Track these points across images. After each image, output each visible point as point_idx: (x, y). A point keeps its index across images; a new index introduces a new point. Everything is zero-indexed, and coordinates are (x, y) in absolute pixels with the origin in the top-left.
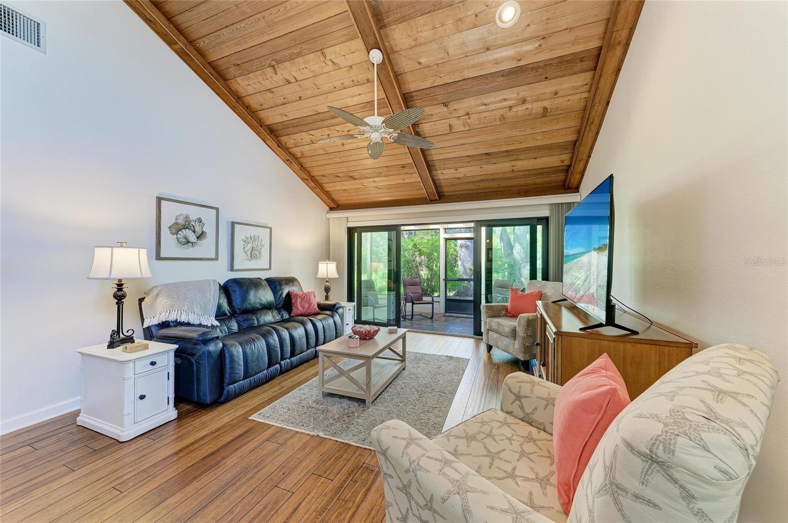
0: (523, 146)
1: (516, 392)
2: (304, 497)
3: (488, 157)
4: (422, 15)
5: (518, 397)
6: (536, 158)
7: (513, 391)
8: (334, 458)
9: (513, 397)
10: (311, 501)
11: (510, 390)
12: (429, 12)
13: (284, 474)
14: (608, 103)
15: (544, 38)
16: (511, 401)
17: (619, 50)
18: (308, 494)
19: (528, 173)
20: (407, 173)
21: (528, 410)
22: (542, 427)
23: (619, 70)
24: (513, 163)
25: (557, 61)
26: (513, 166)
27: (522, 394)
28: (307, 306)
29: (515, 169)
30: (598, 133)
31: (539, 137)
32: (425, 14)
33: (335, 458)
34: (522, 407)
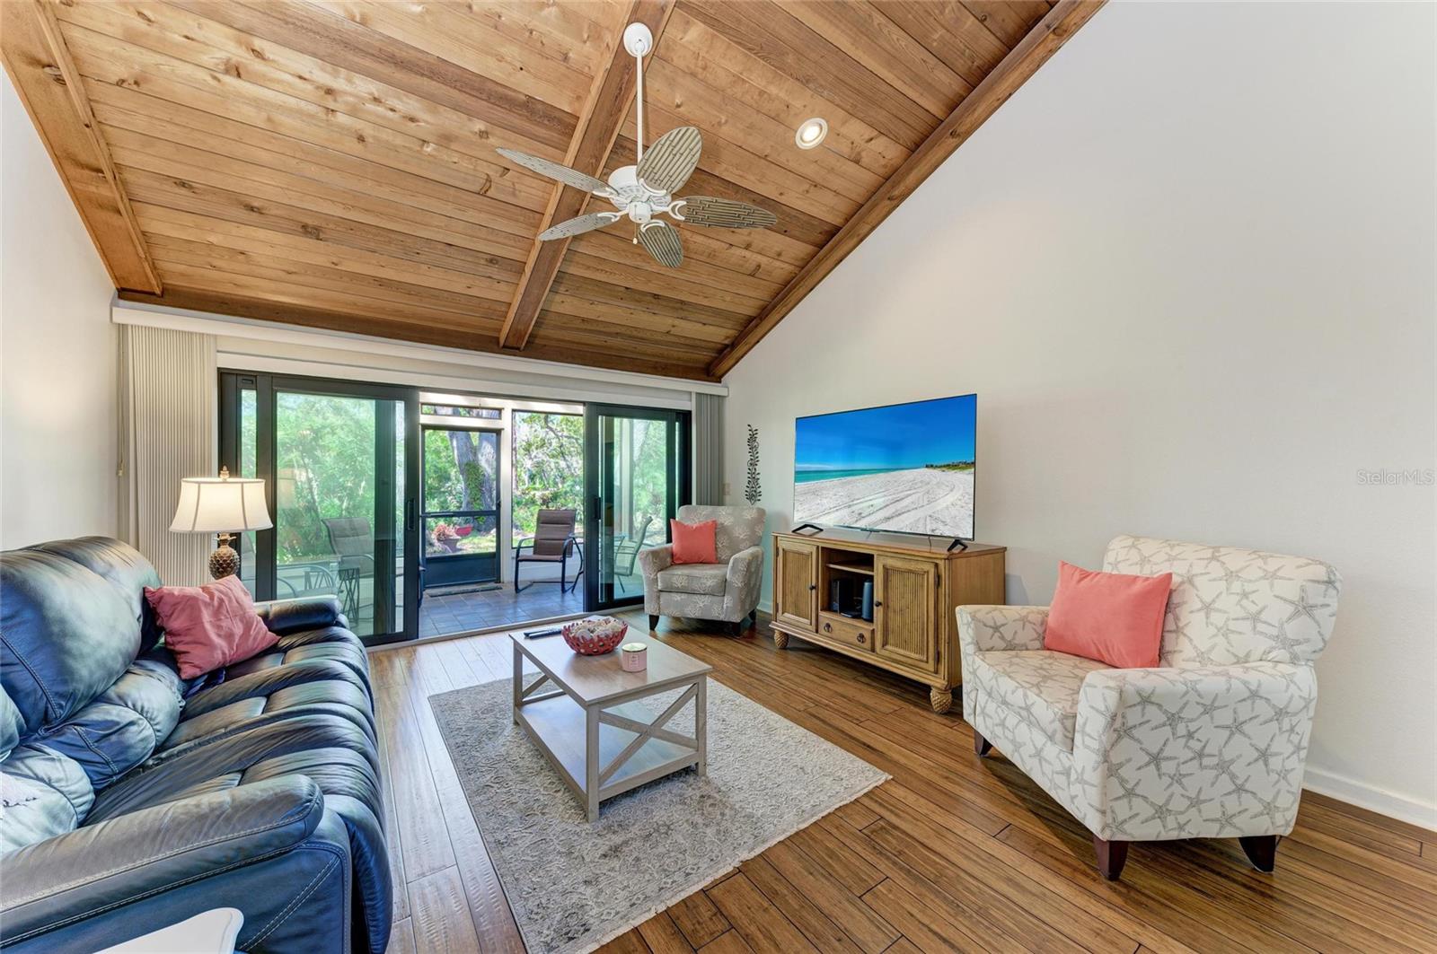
0: (705, 302)
1: (992, 624)
2: (917, 922)
3: (653, 300)
4: (740, 44)
5: (996, 628)
6: (704, 324)
7: (988, 624)
8: (830, 861)
9: (991, 631)
10: (931, 917)
11: (985, 625)
12: (749, 49)
13: (839, 940)
14: (812, 289)
15: (815, 186)
16: (989, 636)
17: (855, 240)
18: (912, 915)
19: (682, 341)
20: (490, 277)
21: (1008, 637)
22: (1024, 648)
23: (841, 261)
24: (677, 322)
25: (805, 218)
26: (674, 326)
27: (998, 624)
28: (238, 630)
29: (673, 331)
30: (783, 318)
31: (728, 299)
32: (744, 46)
33: (831, 858)
34: (1002, 638)
